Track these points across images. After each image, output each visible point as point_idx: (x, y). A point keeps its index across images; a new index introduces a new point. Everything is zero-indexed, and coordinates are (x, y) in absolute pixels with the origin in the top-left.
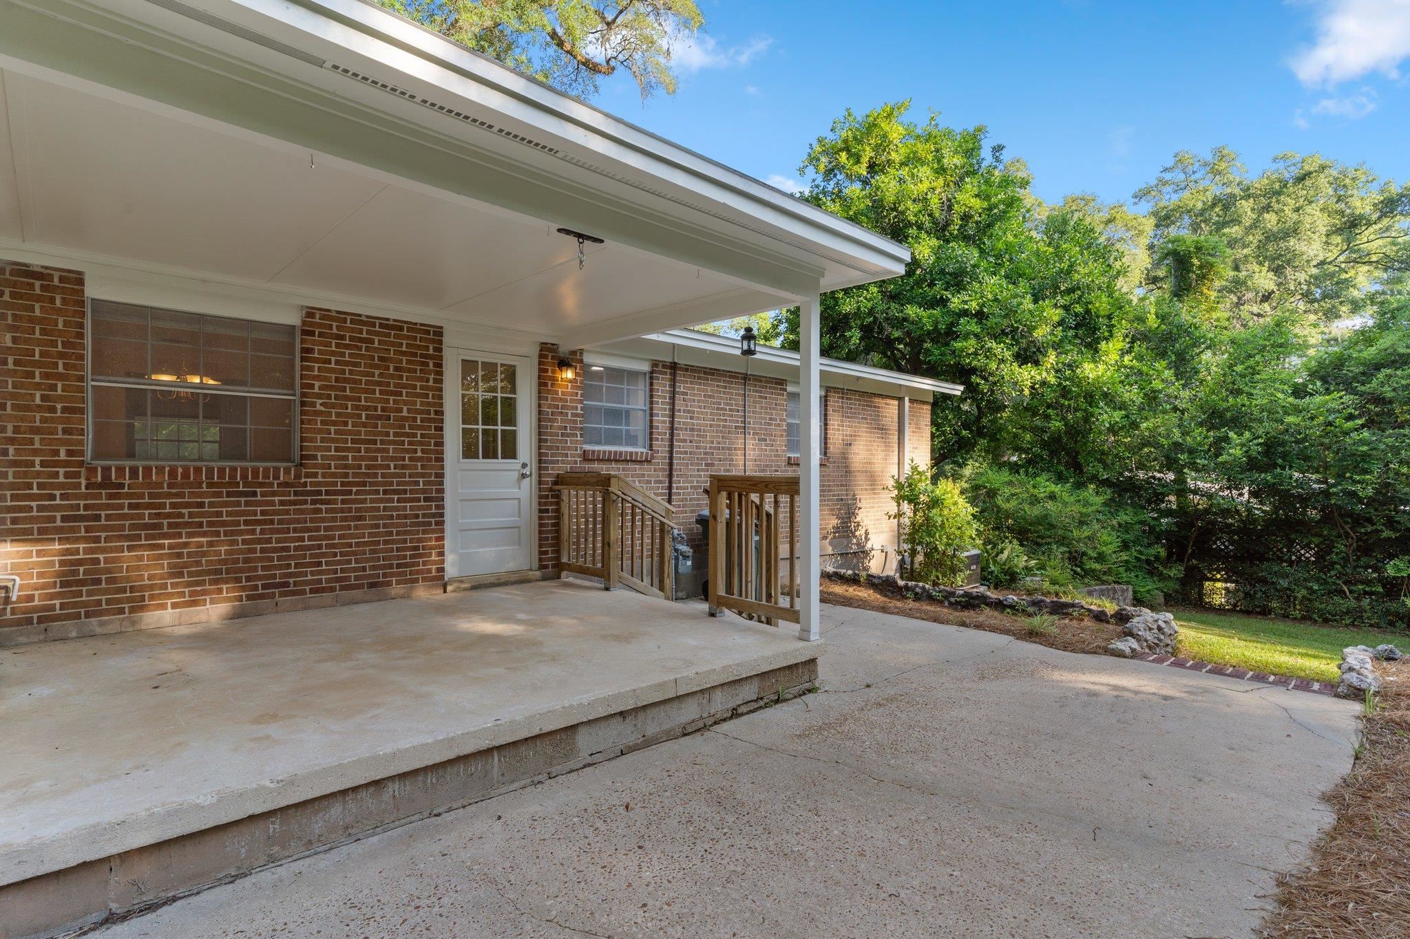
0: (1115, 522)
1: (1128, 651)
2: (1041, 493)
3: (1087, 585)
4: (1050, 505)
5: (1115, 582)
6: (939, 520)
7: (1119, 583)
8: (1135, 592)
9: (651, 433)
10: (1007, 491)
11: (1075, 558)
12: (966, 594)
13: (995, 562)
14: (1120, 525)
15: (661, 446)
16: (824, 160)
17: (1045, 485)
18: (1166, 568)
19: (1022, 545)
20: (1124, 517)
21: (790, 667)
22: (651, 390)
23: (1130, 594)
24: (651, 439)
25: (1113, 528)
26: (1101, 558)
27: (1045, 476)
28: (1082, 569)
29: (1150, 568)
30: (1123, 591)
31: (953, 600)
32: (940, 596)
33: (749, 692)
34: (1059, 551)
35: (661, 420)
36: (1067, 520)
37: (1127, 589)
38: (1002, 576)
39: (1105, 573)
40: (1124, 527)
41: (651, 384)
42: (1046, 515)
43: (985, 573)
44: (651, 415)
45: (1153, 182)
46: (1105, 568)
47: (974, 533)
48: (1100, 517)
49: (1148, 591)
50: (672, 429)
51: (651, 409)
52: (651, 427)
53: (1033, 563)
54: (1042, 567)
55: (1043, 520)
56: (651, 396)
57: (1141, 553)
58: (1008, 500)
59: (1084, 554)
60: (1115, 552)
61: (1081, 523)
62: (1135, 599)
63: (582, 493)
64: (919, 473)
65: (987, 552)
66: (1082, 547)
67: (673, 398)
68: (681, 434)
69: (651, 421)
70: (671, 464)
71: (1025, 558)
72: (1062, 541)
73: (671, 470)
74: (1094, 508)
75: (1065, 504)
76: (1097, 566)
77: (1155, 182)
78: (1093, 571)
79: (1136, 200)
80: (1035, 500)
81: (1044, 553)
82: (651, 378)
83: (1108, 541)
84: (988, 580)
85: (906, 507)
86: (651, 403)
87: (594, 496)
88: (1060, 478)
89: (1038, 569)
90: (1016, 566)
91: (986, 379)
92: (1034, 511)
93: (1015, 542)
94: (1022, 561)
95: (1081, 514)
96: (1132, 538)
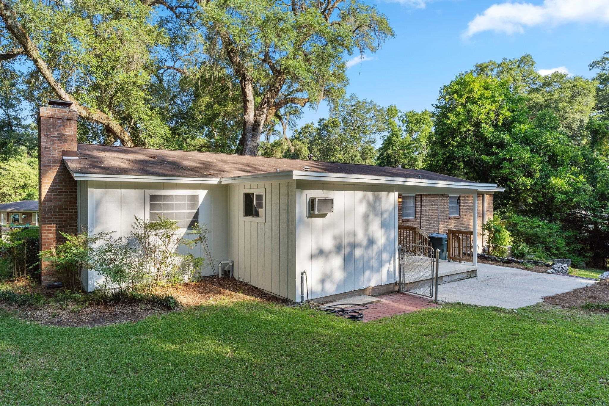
0: (564, 236)
1: (551, 272)
2: (534, 225)
3: (552, 259)
4: (537, 229)
5: (564, 258)
6: (498, 236)
7: (566, 258)
8: (572, 262)
9: (416, 213)
10: (522, 224)
11: (548, 249)
12: (508, 259)
13: (517, 250)
14: (566, 236)
15: (418, 216)
16: (448, 97)
17: (536, 221)
18: (586, 253)
19: (527, 244)
20: (568, 234)
21: (472, 271)
22: (416, 201)
23: (570, 263)
24: (416, 215)
25: (563, 238)
26: (558, 249)
27: (536, 218)
28: (550, 253)
29: (580, 253)
30: (567, 261)
31: (503, 261)
32: (499, 260)
33: (465, 275)
34: (541, 246)
35: (418, 209)
36: (544, 235)
37: (569, 261)
38: (519, 255)
39: (560, 254)
40: (568, 237)
41: (416, 199)
42: (536, 233)
43: (513, 254)
44: (416, 208)
45: (600, 59)
46: (559, 252)
47: (510, 241)
48: (558, 233)
49: (577, 262)
50: (421, 211)
51: (416, 206)
52: (416, 211)
53: (531, 250)
54: (534, 252)
55: (535, 235)
56: (416, 203)
57: (575, 247)
58: (522, 228)
59: (551, 247)
60: (564, 247)
61: (550, 236)
62: (572, 264)
63: (408, 231)
64: (491, 221)
65: (514, 246)
66: (550, 245)
67: (421, 203)
68: (423, 213)
69: (416, 210)
70: (421, 221)
71: (528, 249)
72: (543, 242)
73: (421, 223)
74: (555, 230)
75: (543, 229)
76: (556, 252)
77: (601, 59)
78: (554, 253)
79: (591, 68)
80: (532, 228)
81: (535, 247)
82: (416, 198)
83: (561, 242)
84: (514, 256)
85: (487, 232)
86: (416, 204)
87: (410, 232)
88: (542, 219)
89: (533, 252)
90: (524, 251)
91: (513, 183)
92: (531, 232)
93: (524, 243)
94: (527, 249)
95: (550, 232)
96: (571, 241)
